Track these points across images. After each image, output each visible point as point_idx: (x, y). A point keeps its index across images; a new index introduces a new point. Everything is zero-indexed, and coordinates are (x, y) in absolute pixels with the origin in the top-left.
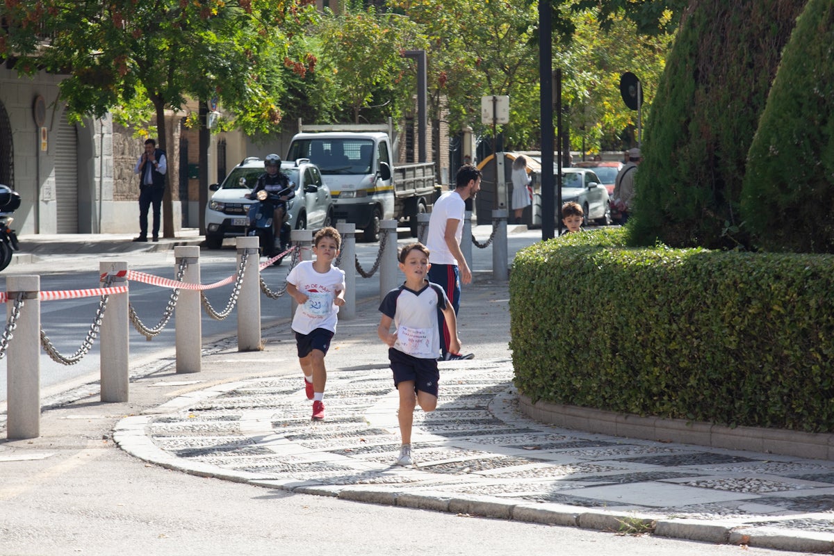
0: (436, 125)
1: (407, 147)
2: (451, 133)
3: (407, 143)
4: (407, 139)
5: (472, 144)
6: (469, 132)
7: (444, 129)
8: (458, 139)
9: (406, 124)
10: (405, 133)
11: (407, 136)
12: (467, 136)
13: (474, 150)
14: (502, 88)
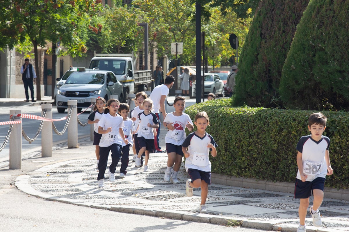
0: (152, 54)
1: (140, 64)
2: (158, 58)
3: (140, 62)
4: (140, 60)
5: (167, 62)
6: (166, 58)
7: (155, 56)
8: (161, 61)
9: (140, 54)
10: (139, 58)
11: (140, 59)
12: (165, 59)
13: (168, 65)
14: (180, 39)
